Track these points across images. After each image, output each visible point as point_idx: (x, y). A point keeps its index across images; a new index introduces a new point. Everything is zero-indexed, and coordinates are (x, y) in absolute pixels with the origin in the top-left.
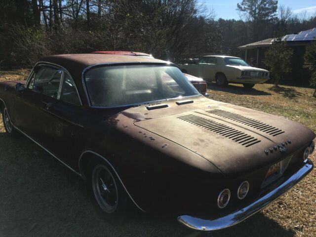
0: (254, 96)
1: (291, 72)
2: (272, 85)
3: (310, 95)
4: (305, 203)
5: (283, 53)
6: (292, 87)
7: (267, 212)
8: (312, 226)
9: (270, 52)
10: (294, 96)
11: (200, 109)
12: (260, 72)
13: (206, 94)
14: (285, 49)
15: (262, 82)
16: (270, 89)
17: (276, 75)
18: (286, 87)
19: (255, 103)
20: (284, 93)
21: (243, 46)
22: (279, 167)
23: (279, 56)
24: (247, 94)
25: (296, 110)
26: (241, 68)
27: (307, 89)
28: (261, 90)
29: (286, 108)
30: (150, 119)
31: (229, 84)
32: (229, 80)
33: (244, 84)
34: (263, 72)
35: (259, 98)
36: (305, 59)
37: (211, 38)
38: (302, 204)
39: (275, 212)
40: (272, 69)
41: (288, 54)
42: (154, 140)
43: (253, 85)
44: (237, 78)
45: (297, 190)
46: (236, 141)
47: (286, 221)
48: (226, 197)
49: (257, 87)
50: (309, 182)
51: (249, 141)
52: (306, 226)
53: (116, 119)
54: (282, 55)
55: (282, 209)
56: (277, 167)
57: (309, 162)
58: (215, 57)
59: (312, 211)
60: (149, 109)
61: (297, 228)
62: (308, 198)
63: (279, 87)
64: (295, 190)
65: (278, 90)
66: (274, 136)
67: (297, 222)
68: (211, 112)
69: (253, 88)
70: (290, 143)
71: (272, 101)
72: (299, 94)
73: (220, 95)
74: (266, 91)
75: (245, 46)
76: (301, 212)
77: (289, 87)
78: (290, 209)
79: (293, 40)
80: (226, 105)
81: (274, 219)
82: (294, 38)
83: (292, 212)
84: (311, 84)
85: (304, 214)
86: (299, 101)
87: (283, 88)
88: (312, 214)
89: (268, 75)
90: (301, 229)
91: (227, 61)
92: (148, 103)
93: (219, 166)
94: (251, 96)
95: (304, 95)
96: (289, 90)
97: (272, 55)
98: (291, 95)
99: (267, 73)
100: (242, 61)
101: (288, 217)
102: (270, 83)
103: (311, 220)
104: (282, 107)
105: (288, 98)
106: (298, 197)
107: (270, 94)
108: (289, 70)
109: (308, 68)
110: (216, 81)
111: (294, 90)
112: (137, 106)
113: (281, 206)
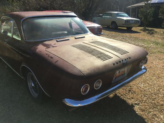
0: (131, 34)
1: (153, 20)
2: (142, 28)
3: (162, 32)
4: (144, 90)
5: (149, 10)
6: (153, 29)
7: (122, 95)
8: (145, 103)
9: (142, 9)
10: (153, 33)
11: (87, 41)
12: (135, 20)
13: (102, 33)
14: (150, 7)
15: (136, 26)
16: (141, 30)
17: (145, 22)
18: (150, 29)
19: (130, 38)
20: (148, 32)
21: (129, 7)
22: (125, 72)
23: (147, 12)
24: (127, 33)
25: (152, 41)
26: (125, 18)
27: (161, 30)
28: (136, 30)
29: (147, 40)
30: (56, 47)
31: (118, 28)
32: (118, 25)
33: (127, 27)
34: (137, 21)
35: (133, 35)
36: (160, 12)
37: (113, 3)
38: (142, 91)
39: (126, 96)
40: (143, 19)
41: (152, 10)
42: (52, 58)
43: (132, 28)
44: (123, 24)
45: (141, 83)
46: (98, 58)
47: (131, 100)
48: (87, 89)
49: (134, 29)
50: (149, 79)
51: (106, 58)
52: (141, 102)
53: (37, 47)
54: (148, 11)
55: (130, 94)
56: (123, 72)
57: (145, 69)
58: (111, 13)
59: (146, 95)
60: (57, 41)
61: (136, 104)
62: (146, 88)
63: (146, 29)
64: (140, 83)
65: (144, 30)
66: (121, 55)
67: (137, 100)
68: (92, 42)
69: (132, 29)
70: (130, 58)
71: (140, 36)
72: (156, 32)
73: (112, 34)
74: (139, 31)
75: (130, 6)
76: (140, 96)
77: (152, 29)
78: (134, 94)
79: (156, 2)
80: (103, 39)
81: (125, 99)
82: (157, 1)
83: (135, 95)
84: (163, 27)
85: (142, 96)
86: (155, 36)
87: (148, 29)
88: (146, 96)
89: (140, 22)
90: (138, 104)
91: (117, 15)
92: (58, 38)
93: (83, 72)
94: (129, 34)
95: (159, 32)
96: (152, 30)
97: (143, 11)
98: (151, 33)
99: (139, 21)
100: (126, 15)
101: (132, 98)
102: (142, 27)
103: (145, 99)
104: (144, 39)
105: (149, 34)
106: (141, 88)
107: (140, 33)
108: (152, 19)
109: (161, 18)
110: (112, 27)
111: (153, 30)
112: (51, 40)
113: (130, 92)
